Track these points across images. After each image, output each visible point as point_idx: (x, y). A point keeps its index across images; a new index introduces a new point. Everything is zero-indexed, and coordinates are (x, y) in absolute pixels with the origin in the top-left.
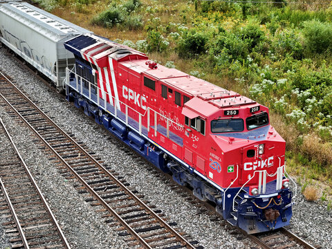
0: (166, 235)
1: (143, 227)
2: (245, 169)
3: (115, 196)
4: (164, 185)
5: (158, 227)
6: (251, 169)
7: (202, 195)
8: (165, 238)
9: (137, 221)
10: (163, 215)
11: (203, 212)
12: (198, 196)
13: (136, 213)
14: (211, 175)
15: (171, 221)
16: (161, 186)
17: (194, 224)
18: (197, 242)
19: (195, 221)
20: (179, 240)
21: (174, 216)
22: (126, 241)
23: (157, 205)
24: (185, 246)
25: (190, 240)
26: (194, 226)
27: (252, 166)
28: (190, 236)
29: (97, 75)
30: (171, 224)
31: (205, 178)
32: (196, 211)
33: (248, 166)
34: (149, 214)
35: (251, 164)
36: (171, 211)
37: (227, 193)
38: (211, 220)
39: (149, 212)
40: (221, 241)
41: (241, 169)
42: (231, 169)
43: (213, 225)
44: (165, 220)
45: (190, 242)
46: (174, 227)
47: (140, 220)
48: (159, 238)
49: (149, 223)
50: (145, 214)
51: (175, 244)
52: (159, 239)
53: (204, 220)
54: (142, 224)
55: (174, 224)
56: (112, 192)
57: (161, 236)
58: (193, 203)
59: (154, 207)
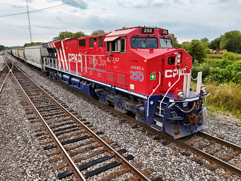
0: (94, 144)
1: (72, 138)
2: (166, 76)
3: (54, 114)
4: (94, 106)
5: (86, 137)
6: (171, 76)
7: (122, 108)
8: (93, 148)
9: (68, 132)
10: (92, 126)
11: (123, 121)
12: (119, 110)
13: (68, 126)
14: (132, 87)
15: (99, 130)
16: (91, 107)
17: (119, 131)
18: (125, 151)
19: (118, 129)
20: (107, 149)
21: (100, 126)
22: (49, 156)
23: (87, 119)
24: (114, 157)
25: (118, 149)
26: (118, 133)
27: (172, 74)
28: (117, 144)
29: (57, 55)
30: (98, 133)
31: (126, 91)
32: (118, 121)
33: (169, 74)
34: (79, 126)
35: (171, 71)
36: (98, 122)
37: (150, 100)
38: (133, 128)
39: (80, 124)
40: (147, 147)
41: (163, 76)
42: (153, 77)
43: (136, 132)
44: (92, 130)
45: (118, 152)
46: (101, 136)
47: (70, 132)
48: (86, 148)
49: (78, 134)
50: (76, 126)
51: (103, 155)
52: (86, 150)
53: (126, 128)
54: (71, 136)
55: (101, 133)
56: (54, 112)
57: (88, 146)
58: (115, 116)
59: (84, 120)
